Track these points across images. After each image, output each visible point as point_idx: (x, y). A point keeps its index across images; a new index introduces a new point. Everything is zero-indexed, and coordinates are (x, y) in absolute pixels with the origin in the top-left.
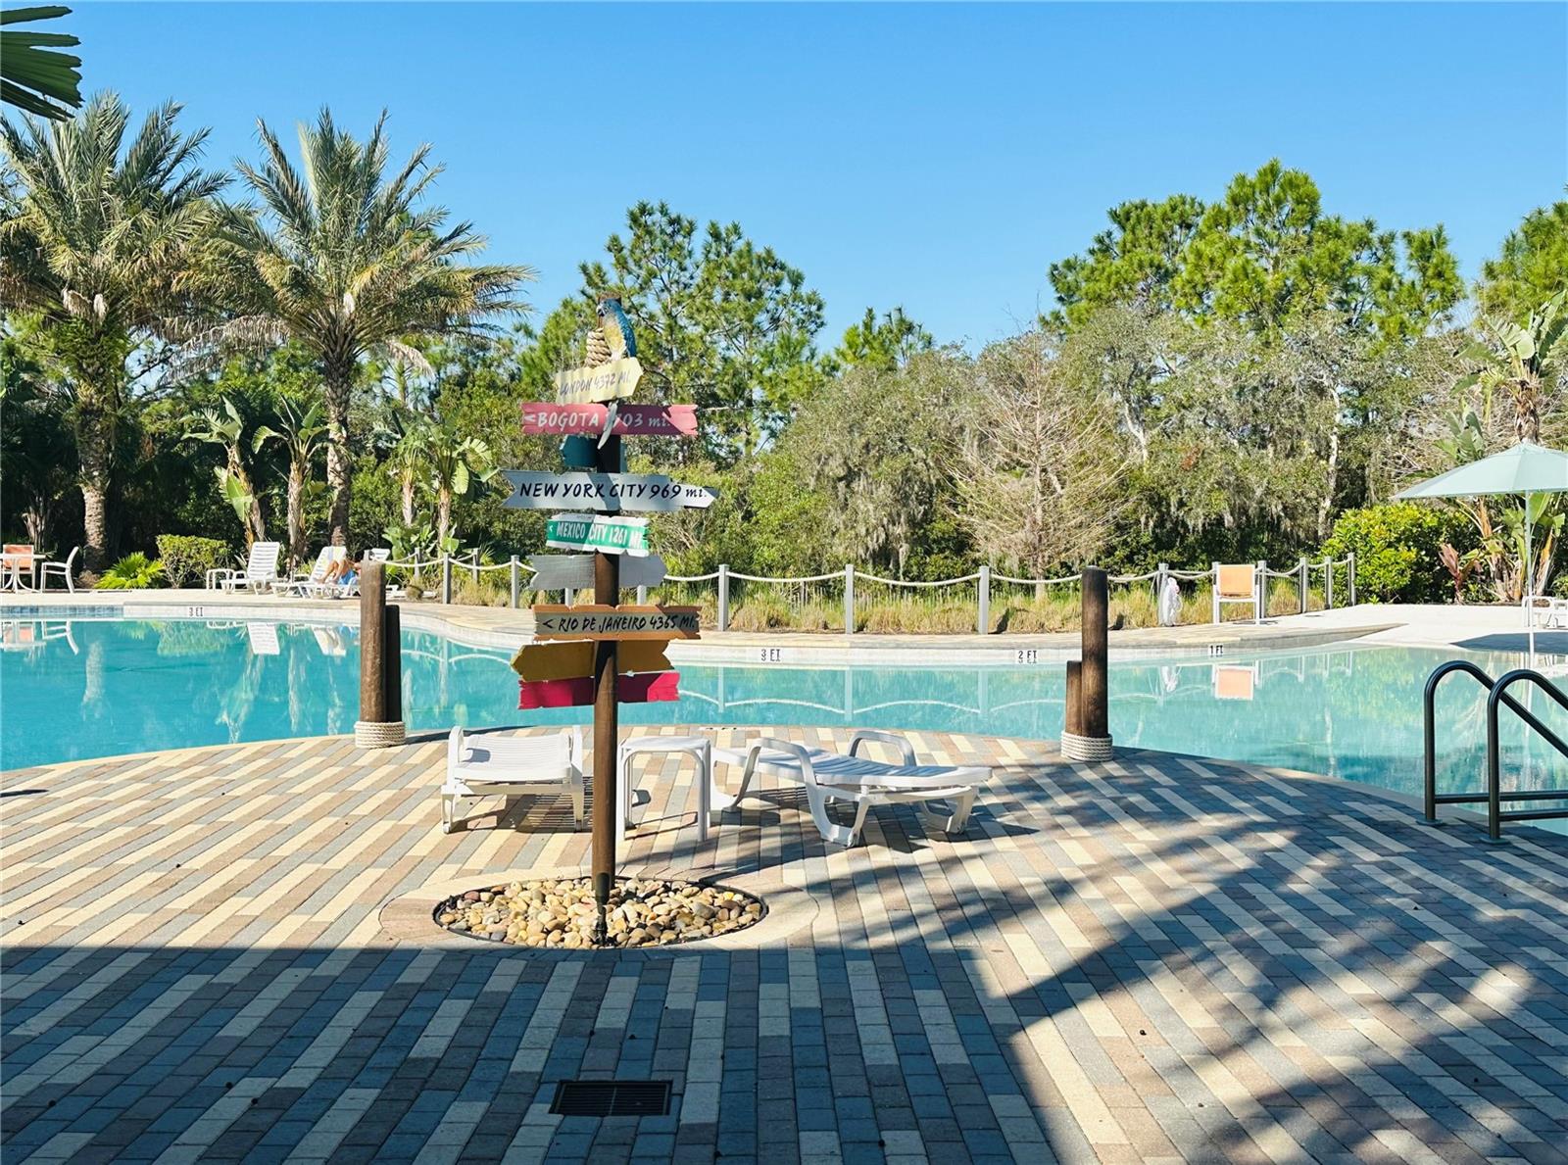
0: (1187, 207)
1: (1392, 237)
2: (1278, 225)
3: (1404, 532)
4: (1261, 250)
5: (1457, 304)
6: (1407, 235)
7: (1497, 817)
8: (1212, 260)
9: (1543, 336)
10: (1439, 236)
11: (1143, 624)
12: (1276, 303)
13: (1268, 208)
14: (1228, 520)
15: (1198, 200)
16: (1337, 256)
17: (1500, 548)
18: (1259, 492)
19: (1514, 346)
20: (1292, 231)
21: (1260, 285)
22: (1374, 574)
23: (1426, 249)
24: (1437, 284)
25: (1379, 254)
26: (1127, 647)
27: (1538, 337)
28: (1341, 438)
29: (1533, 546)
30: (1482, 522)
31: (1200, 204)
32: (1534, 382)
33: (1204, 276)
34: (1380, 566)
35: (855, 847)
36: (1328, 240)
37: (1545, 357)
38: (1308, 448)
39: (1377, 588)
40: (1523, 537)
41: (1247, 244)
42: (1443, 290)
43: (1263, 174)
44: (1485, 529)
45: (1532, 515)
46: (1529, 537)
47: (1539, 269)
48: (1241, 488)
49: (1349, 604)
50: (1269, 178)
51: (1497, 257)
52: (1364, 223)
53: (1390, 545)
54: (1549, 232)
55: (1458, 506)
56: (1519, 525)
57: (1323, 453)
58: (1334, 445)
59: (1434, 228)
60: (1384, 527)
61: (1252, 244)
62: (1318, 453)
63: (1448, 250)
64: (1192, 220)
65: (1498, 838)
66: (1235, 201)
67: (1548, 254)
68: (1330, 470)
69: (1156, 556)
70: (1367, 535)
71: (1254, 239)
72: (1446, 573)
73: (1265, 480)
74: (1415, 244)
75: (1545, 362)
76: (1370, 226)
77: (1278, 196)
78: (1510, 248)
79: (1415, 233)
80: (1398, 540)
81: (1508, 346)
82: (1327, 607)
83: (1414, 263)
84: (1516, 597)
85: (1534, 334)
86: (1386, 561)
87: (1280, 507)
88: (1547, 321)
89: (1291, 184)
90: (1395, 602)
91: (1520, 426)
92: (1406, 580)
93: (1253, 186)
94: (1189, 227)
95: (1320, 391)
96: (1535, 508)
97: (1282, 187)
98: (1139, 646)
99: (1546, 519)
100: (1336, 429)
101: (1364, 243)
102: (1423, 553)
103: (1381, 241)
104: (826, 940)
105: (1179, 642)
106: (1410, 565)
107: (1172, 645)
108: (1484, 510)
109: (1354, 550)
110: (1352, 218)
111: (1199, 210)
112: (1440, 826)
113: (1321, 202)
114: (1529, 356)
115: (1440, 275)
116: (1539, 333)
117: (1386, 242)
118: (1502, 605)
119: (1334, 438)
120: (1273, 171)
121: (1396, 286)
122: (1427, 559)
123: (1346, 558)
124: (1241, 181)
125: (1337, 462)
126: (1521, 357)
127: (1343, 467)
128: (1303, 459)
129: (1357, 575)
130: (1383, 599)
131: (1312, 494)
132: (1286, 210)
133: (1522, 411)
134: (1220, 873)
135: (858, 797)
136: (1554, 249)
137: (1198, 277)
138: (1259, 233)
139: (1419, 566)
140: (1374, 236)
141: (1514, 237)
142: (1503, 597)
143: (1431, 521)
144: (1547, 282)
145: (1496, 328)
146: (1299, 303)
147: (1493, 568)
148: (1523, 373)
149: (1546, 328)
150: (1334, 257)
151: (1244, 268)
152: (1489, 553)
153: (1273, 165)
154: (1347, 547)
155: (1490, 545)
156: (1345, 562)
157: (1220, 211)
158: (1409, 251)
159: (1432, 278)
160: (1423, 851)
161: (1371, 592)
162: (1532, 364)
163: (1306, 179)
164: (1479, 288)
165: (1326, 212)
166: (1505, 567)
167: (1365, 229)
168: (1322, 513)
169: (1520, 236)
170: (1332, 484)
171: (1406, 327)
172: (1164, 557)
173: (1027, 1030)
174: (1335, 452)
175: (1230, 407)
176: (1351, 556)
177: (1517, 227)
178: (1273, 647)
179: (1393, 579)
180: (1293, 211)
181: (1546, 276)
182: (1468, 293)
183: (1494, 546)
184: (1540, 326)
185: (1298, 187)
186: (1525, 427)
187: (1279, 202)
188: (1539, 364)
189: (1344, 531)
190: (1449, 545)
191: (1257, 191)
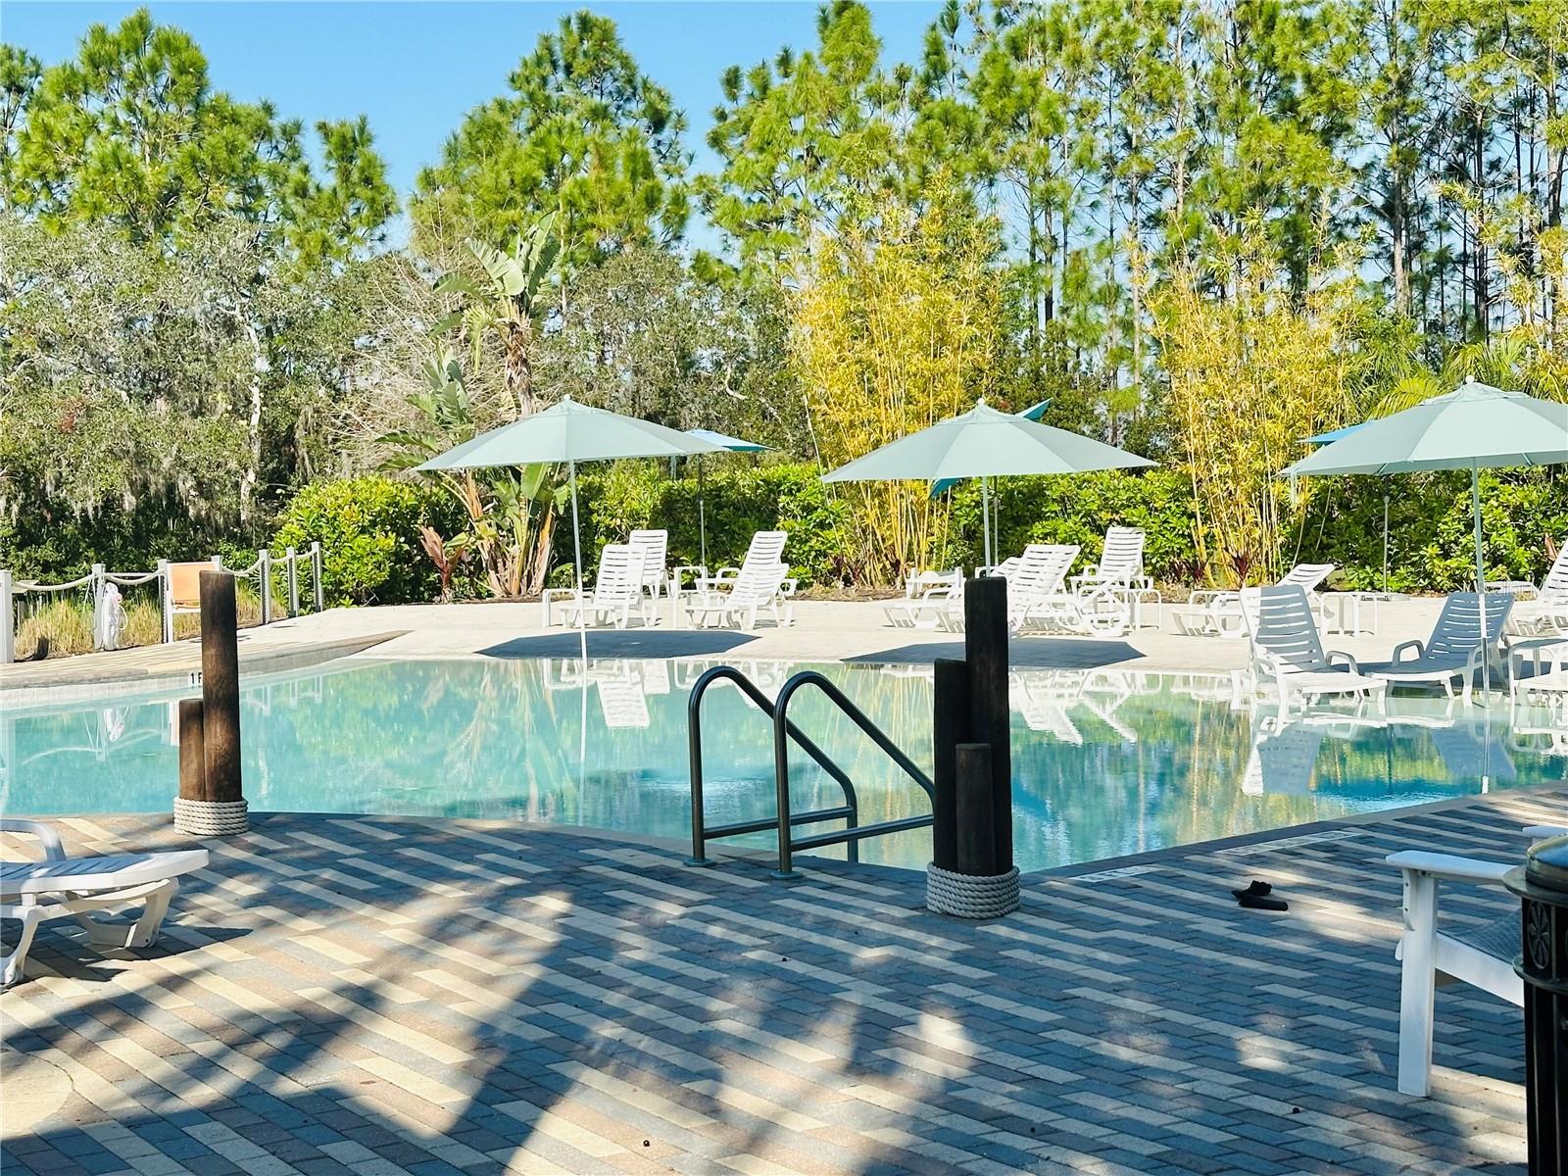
0: (16, 62)
1: (298, 127)
2: (154, 100)
3: (379, 514)
4: (134, 133)
5: (389, 220)
6: (322, 127)
7: (788, 846)
8: (67, 141)
9: (533, 267)
10: (362, 130)
11: (73, 651)
12: (157, 206)
13: (139, 75)
14: (130, 502)
15: (31, 54)
16: (235, 147)
17: (493, 531)
18: (166, 463)
19: (501, 279)
20: (173, 108)
21: (138, 180)
22: (345, 569)
23: (347, 146)
24: (364, 192)
25: (281, 148)
26: (81, 682)
27: (526, 270)
28: (265, 390)
29: (529, 528)
30: (469, 495)
31: (34, 61)
32: (524, 323)
33: (56, 162)
34: (354, 558)
35: (18, 983)
36: (223, 125)
37: (535, 293)
38: (222, 403)
39: (349, 586)
40: (519, 517)
41: (115, 122)
42: (373, 200)
43: (129, 28)
44: (473, 507)
45: (530, 489)
46: (526, 515)
47: (488, 180)
48: (141, 459)
49: (316, 610)
50: (139, 35)
51: (438, 163)
52: (259, 105)
53: (363, 531)
54: (495, 135)
55: (440, 477)
56: (515, 501)
57: (240, 408)
58: (256, 399)
59: (354, 120)
60: (355, 508)
61: (122, 122)
62: (235, 410)
63: (374, 149)
64: (25, 81)
65: (790, 871)
66: (94, 62)
67: (496, 163)
68: (252, 432)
69: (24, 554)
70: (335, 518)
71: (123, 116)
72: (429, 564)
73: (175, 446)
74: (334, 139)
75: (536, 299)
76: (268, 110)
77: (152, 60)
78: (452, 152)
79: (333, 124)
80: (373, 524)
81: (494, 278)
82: (292, 616)
83: (332, 164)
84: (514, 592)
85: (522, 265)
86: (360, 551)
87: (190, 483)
88: (537, 249)
89: (168, 46)
90: (373, 604)
91: (511, 378)
92: (384, 576)
93: (118, 44)
94: (20, 90)
95: (230, 327)
96: (532, 480)
97: (157, 48)
98: (97, 680)
99: (544, 493)
100: (256, 379)
101: (263, 133)
102: (402, 539)
103: (284, 132)
104: (120, 1106)
105: (151, 670)
106: (389, 555)
107: (143, 676)
108: (472, 483)
109: (319, 539)
110: (246, 101)
111: (33, 69)
112: (712, 866)
113: (211, 75)
114: (518, 292)
115: (367, 181)
116: (528, 262)
117: (291, 133)
118: (500, 601)
119: (255, 391)
120: (142, 25)
121: (312, 191)
122: (406, 547)
123: (310, 550)
124: (100, 34)
125: (262, 420)
126: (509, 293)
127: (268, 429)
128: (215, 418)
129: (324, 570)
130: (358, 602)
131: (233, 465)
132: (163, 81)
133: (513, 359)
134: (535, 950)
135: (20, 912)
136: (504, 155)
137: (48, 164)
138: (131, 109)
139: (399, 556)
140: (275, 124)
141: (456, 139)
142: (498, 592)
143: (408, 499)
144: (498, 197)
145: (479, 256)
146: (188, 208)
147: (485, 556)
148: (511, 312)
149: (535, 258)
150: (232, 149)
151: (115, 155)
152: (481, 538)
153: (141, 18)
154: (309, 534)
155: (481, 528)
156: (308, 555)
157: (74, 74)
158: (326, 148)
159: (359, 184)
160: (722, 895)
161: (341, 593)
162: (521, 300)
163: (188, 42)
164: (417, 202)
165: (217, 88)
166: (498, 552)
167: (262, 114)
168: (245, 489)
169: (462, 137)
170: (256, 450)
171: (330, 247)
172: (33, 555)
173: (511, 1165)
174: (257, 409)
175: (114, 345)
176: (315, 546)
177: (459, 126)
178: (266, 670)
179: (370, 574)
180: (174, 83)
181: (499, 192)
182: (403, 208)
183: (486, 532)
184: (529, 253)
185: (177, 50)
186: (517, 380)
187: (155, 69)
188: (529, 302)
189: (305, 514)
190: (431, 529)
191: (123, 50)
